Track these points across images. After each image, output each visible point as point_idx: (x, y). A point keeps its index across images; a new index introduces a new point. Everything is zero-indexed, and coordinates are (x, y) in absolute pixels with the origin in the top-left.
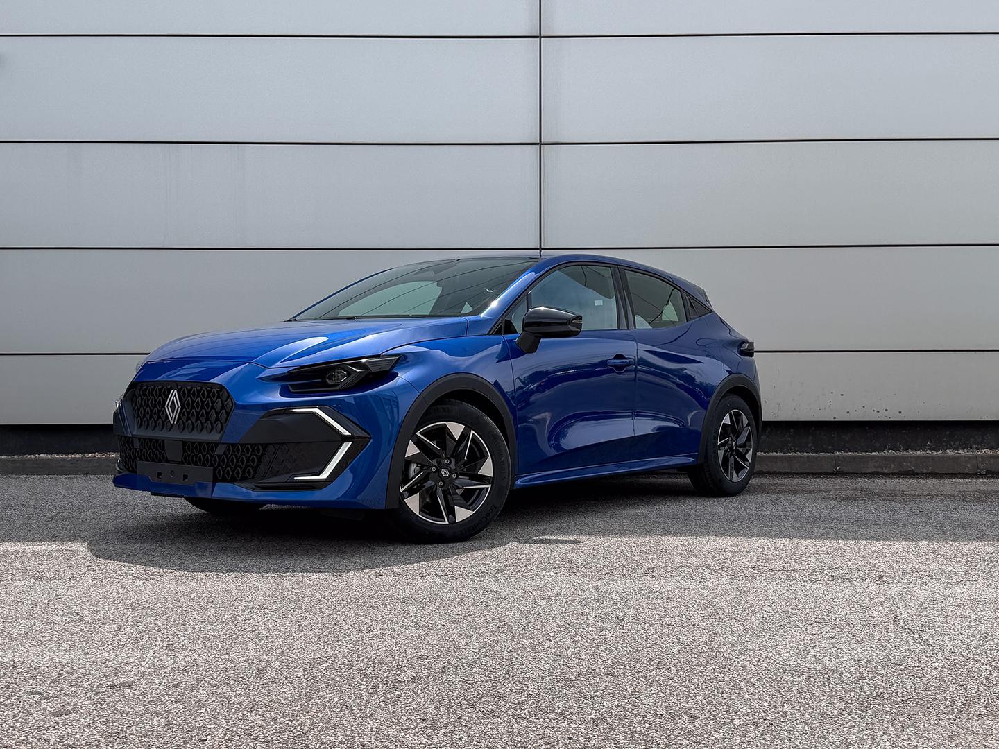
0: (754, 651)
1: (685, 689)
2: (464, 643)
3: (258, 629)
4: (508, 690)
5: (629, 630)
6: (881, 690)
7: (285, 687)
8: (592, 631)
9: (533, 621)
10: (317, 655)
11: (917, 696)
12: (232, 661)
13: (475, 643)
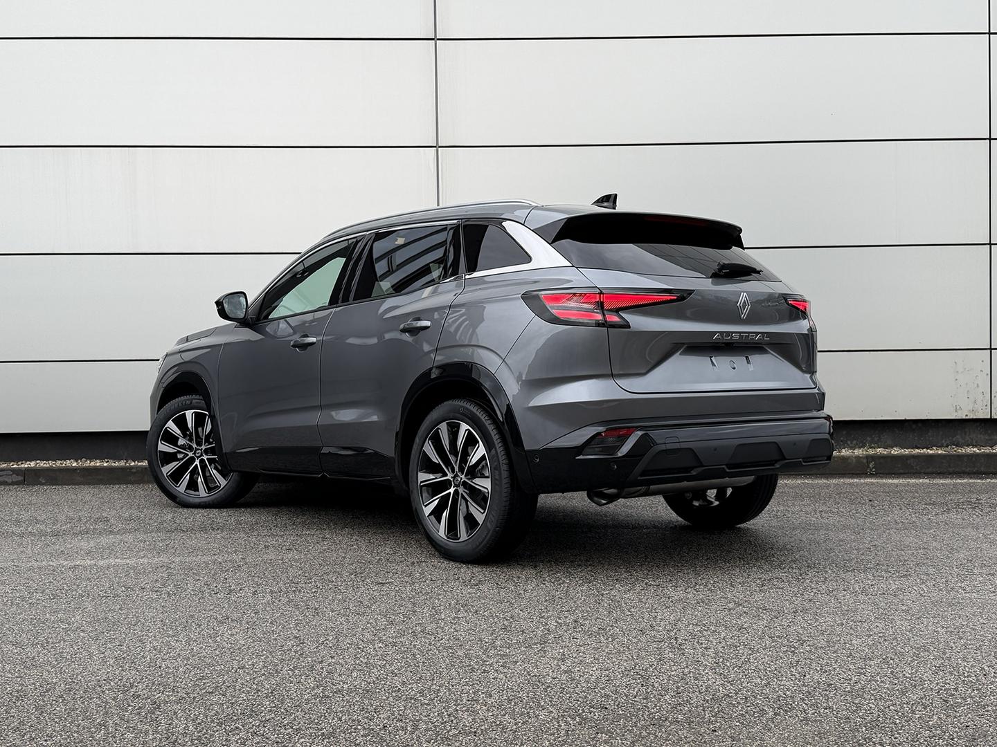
0: (516, 662)
1: (427, 702)
2: (250, 663)
3: (62, 652)
4: (263, 709)
5: (415, 646)
6: (603, 699)
7: (58, 709)
8: (380, 647)
9: (331, 639)
10: (104, 678)
11: (631, 704)
12: (20, 685)
13: (261, 663)
